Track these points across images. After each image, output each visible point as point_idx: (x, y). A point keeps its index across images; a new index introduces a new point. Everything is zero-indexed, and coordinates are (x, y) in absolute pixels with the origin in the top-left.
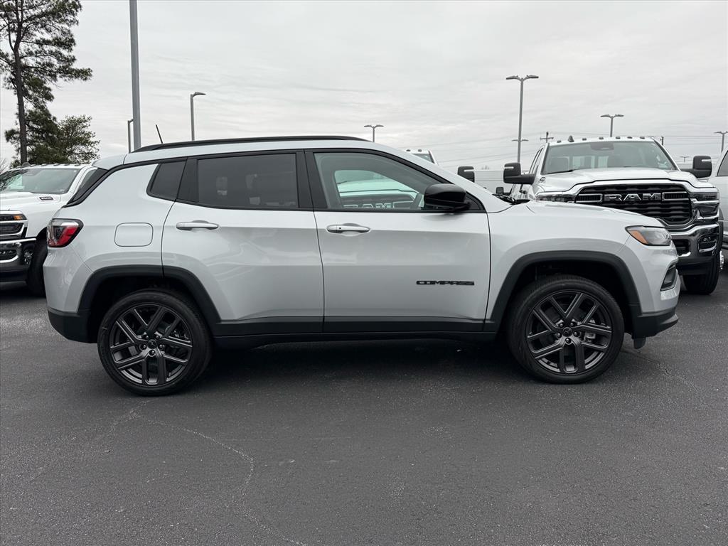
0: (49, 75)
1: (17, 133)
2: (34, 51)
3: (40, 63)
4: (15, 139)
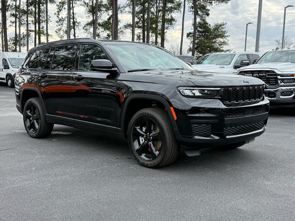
0: (209, 2)
1: (192, 33)
4: (190, 36)
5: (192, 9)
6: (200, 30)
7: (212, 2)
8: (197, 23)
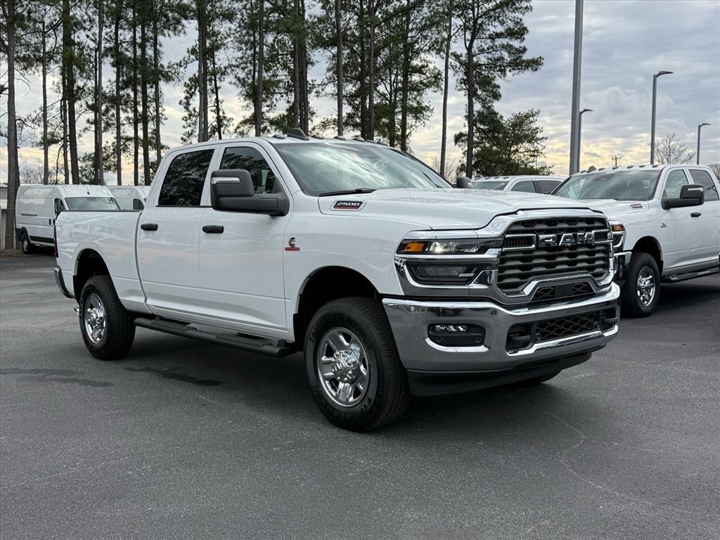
0: (499, 70)
1: (465, 135)
2: (485, 48)
3: (491, 59)
4: (462, 141)
5: (463, 85)
6: (482, 127)
7: (505, 71)
8: (476, 114)
